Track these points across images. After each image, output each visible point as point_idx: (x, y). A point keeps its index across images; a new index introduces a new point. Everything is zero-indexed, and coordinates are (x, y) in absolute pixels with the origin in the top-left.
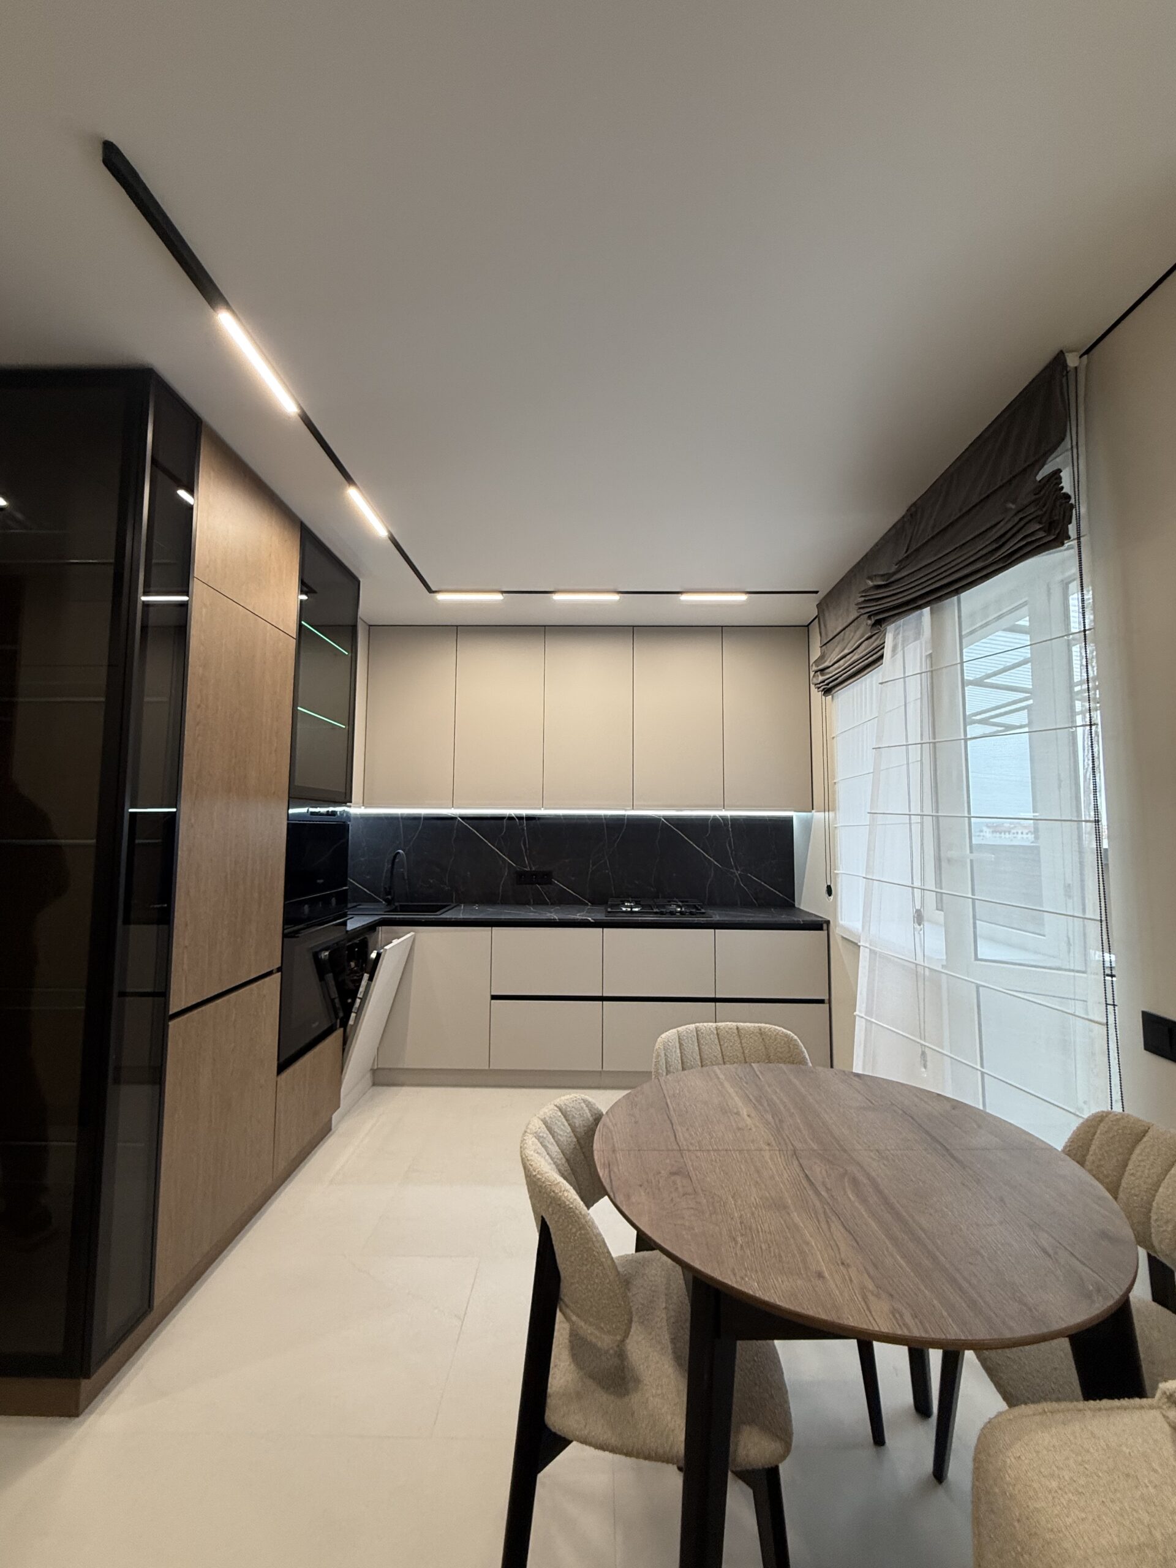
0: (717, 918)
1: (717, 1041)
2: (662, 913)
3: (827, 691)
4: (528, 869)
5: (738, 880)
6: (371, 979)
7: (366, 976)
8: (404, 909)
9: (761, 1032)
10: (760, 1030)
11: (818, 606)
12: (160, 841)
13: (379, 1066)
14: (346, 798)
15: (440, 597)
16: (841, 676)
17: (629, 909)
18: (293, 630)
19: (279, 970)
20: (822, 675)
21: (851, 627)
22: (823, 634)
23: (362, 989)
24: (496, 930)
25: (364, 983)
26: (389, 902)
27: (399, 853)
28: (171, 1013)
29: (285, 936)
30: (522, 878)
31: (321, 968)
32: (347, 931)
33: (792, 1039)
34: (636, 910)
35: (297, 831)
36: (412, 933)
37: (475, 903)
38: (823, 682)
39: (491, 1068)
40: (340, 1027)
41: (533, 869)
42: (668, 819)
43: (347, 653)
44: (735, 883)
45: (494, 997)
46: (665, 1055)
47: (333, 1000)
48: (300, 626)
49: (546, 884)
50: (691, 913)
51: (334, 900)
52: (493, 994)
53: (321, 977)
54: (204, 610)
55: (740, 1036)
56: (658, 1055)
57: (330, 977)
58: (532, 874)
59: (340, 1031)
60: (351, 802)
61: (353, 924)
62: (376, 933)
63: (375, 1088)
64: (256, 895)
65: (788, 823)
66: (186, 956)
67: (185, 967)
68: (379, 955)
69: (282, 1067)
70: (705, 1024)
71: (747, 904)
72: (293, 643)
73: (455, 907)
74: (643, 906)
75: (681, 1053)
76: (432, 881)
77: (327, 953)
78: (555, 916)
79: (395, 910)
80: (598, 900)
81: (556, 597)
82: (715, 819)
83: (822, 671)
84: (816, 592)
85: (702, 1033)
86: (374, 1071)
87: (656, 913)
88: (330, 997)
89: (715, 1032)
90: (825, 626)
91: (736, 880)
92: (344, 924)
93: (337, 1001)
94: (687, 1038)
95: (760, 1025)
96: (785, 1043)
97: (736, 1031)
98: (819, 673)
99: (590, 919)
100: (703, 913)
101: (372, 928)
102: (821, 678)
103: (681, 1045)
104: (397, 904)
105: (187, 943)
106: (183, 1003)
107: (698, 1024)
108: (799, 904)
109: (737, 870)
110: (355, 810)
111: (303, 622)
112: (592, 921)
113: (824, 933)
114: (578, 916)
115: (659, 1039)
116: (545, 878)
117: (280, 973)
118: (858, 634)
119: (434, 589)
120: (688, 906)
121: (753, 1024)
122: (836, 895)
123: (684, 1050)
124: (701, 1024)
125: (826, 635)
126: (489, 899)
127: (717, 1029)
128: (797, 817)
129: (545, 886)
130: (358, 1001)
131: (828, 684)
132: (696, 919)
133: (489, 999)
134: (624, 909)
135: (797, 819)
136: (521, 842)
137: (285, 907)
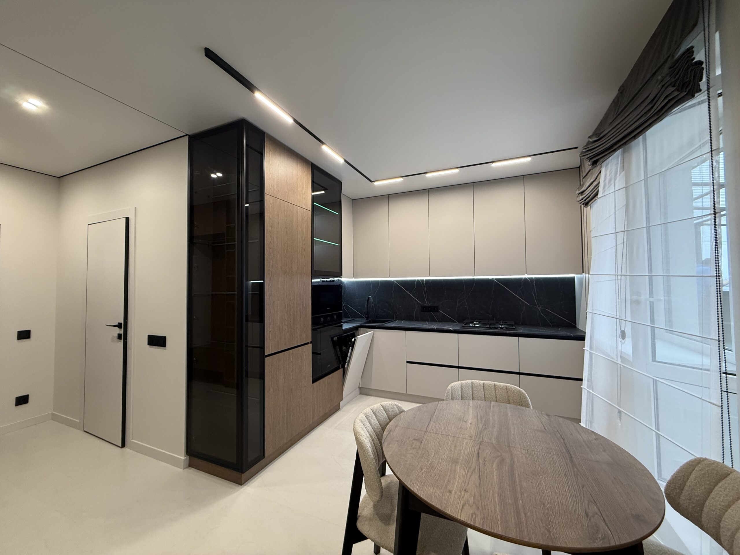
0: (521, 331)
1: (483, 390)
2: (490, 328)
3: (586, 204)
4: (427, 305)
5: (539, 312)
6: (352, 349)
7: (351, 348)
8: (374, 321)
9: (507, 388)
10: (506, 387)
11: (580, 155)
12: (258, 293)
13: (362, 386)
14: (340, 275)
15: (376, 183)
16: (590, 195)
17: (473, 325)
18: (310, 208)
19: (311, 342)
20: (582, 195)
22: (583, 171)
23: (349, 354)
24: (409, 333)
25: (350, 351)
26: (367, 318)
27: (369, 297)
29: (313, 330)
30: (425, 309)
31: (335, 344)
32: (343, 329)
33: (523, 394)
34: (478, 325)
35: (315, 288)
36: (372, 332)
37: (403, 320)
38: (582, 199)
40: (342, 368)
41: (429, 305)
42: (497, 280)
43: (338, 214)
44: (538, 314)
45: (408, 362)
46: (452, 392)
47: (339, 357)
48: (313, 206)
49: (435, 312)
50: (507, 328)
51: (335, 316)
53: (335, 348)
54: (270, 206)
55: (495, 389)
56: (448, 392)
57: (337, 347)
58: (429, 307)
59: (341, 370)
60: (342, 276)
61: (346, 326)
62: (358, 331)
63: (360, 395)
64: (299, 313)
65: (572, 280)
66: (270, 335)
67: (271, 339)
68: (355, 340)
69: (314, 381)
70: (477, 381)
71: (545, 325)
72: (310, 213)
73: (394, 321)
74: (482, 324)
75: (461, 393)
76: (384, 309)
78: (435, 327)
79: (369, 322)
80: (460, 320)
81: (428, 175)
82: (525, 280)
83: (582, 193)
84: (576, 148)
85: (475, 385)
86: (360, 388)
87: (487, 327)
88: (338, 355)
89: (482, 385)
91: (538, 312)
92: (341, 326)
93: (340, 357)
94: (466, 386)
95: (507, 384)
96: (518, 395)
97: (493, 386)
98: (580, 195)
99: (451, 329)
100: (514, 329)
101: (357, 328)
102: (581, 197)
103: (462, 389)
104: (370, 319)
105: (271, 330)
106: (270, 351)
107: (473, 381)
108: (579, 327)
109: (539, 307)
110: (344, 280)
111: (314, 203)
112: (452, 330)
114: (446, 328)
115: (450, 385)
116: (435, 309)
117: (311, 344)
119: (372, 180)
120: (508, 325)
121: (503, 384)
123: (463, 391)
124: (475, 381)
125: (585, 171)
126: (409, 318)
127: (483, 384)
128: (576, 277)
130: (348, 358)
131: (585, 200)
132: (508, 332)
133: (406, 362)
134: (471, 325)
135: (577, 277)
136: (423, 292)
137: (312, 318)
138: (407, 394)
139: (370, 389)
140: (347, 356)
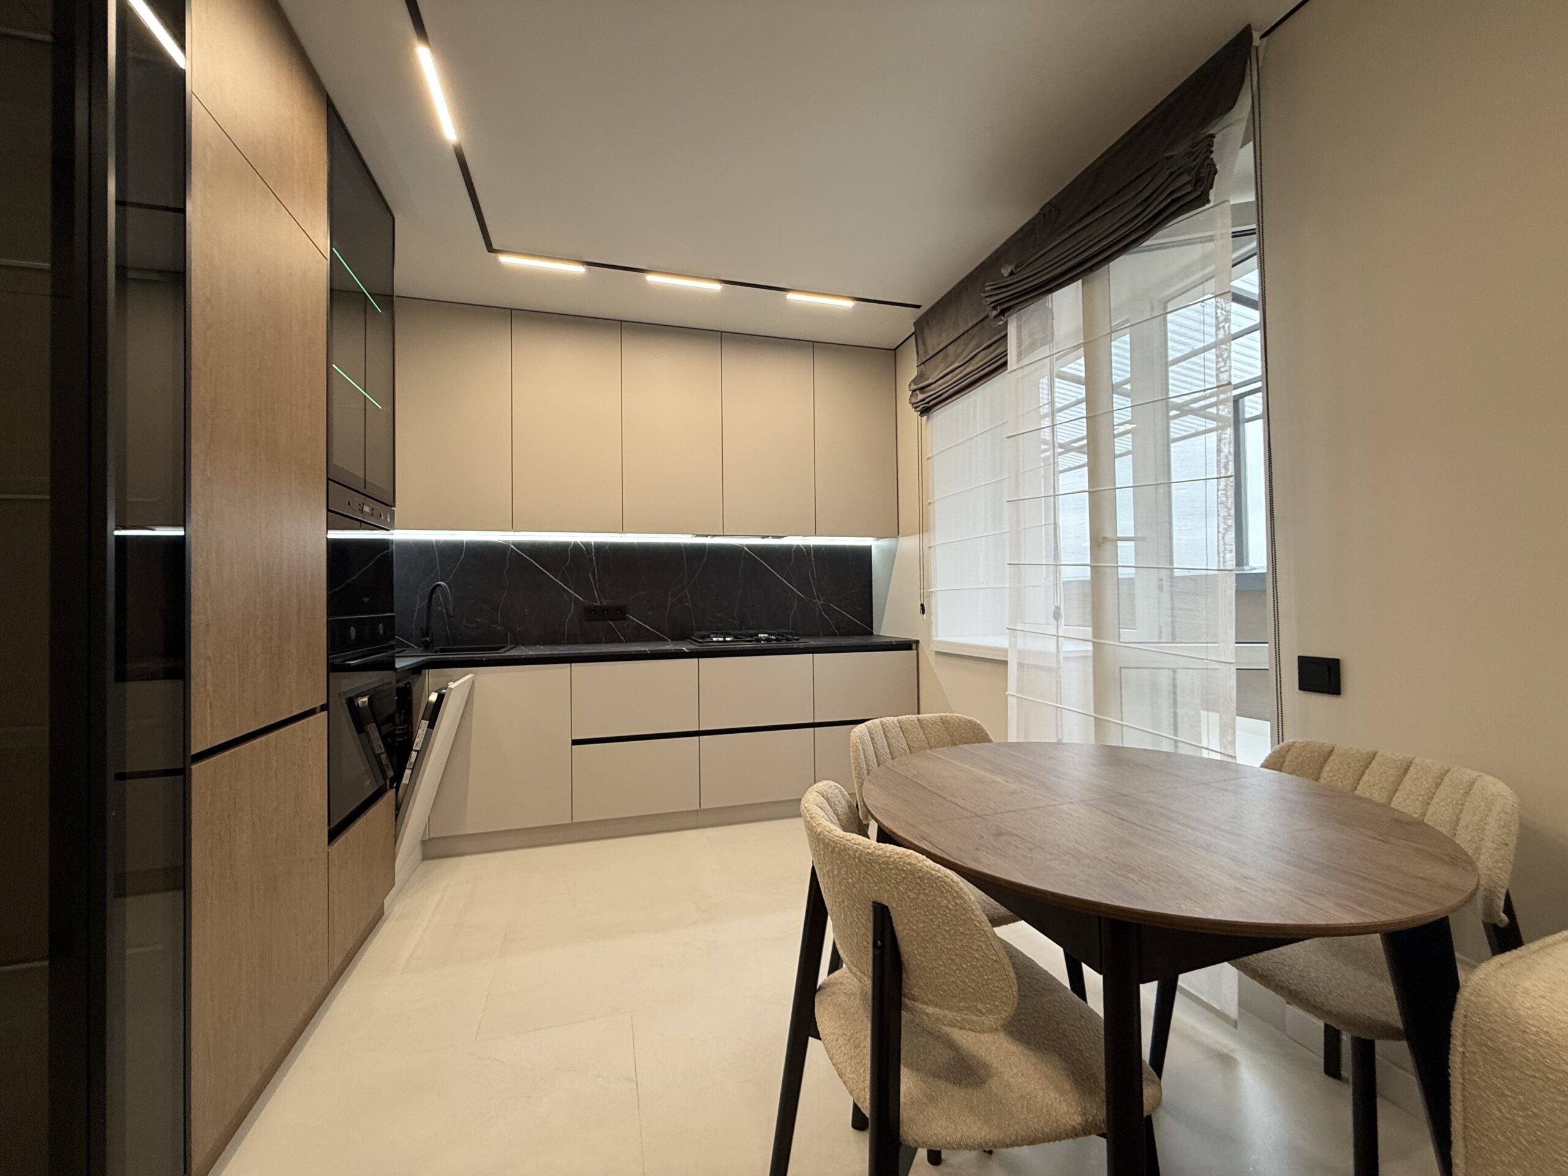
0: (813, 642)
1: (902, 734)
3: (926, 410)
4: (599, 604)
5: (820, 610)
6: (431, 726)
7: (423, 723)
9: (943, 721)
11: (917, 324)
13: (431, 837)
14: (390, 500)
15: (504, 259)
16: (946, 392)
17: (721, 639)
19: (325, 707)
20: (923, 393)
21: (961, 341)
22: (921, 352)
23: (418, 740)
24: (577, 667)
25: (421, 732)
26: (427, 646)
27: (439, 585)
28: (193, 753)
29: (328, 667)
30: (592, 613)
31: (359, 718)
32: (395, 670)
34: (728, 639)
36: (470, 675)
38: (924, 400)
39: (574, 821)
40: (391, 790)
41: (604, 604)
42: (751, 547)
43: (381, 312)
44: (817, 613)
45: (575, 742)
46: (863, 748)
47: (378, 757)
48: (331, 247)
49: (619, 620)
50: (787, 640)
51: (381, 627)
52: (573, 738)
55: (922, 727)
57: (372, 728)
58: (605, 609)
59: (389, 796)
61: (401, 661)
62: (422, 677)
63: (426, 862)
66: (209, 674)
68: (441, 697)
69: (334, 834)
70: (888, 718)
71: (830, 631)
74: (734, 636)
75: (874, 747)
76: (479, 620)
77: (365, 699)
80: (678, 635)
81: (651, 278)
82: (798, 549)
83: (922, 389)
84: (918, 307)
86: (424, 843)
87: (749, 641)
88: (373, 751)
89: (899, 725)
90: (924, 343)
91: (818, 609)
93: (384, 757)
94: (877, 732)
95: (939, 714)
98: (918, 392)
99: (684, 648)
102: (921, 396)
103: (872, 738)
104: (440, 644)
106: (207, 741)
107: (881, 719)
108: (878, 631)
109: (819, 599)
112: (687, 651)
113: (914, 652)
114: (670, 647)
116: (618, 613)
117: (326, 713)
118: (971, 346)
119: (495, 246)
121: (932, 715)
122: (930, 614)
123: (876, 743)
125: (926, 352)
126: (554, 637)
128: (876, 544)
129: (617, 622)
130: (414, 754)
131: (928, 403)
132: (794, 645)
133: (570, 742)
134: (715, 639)
135: (877, 546)
136: (588, 573)
137: (330, 625)
138: (573, 824)
139: (458, 836)
140: (411, 749)
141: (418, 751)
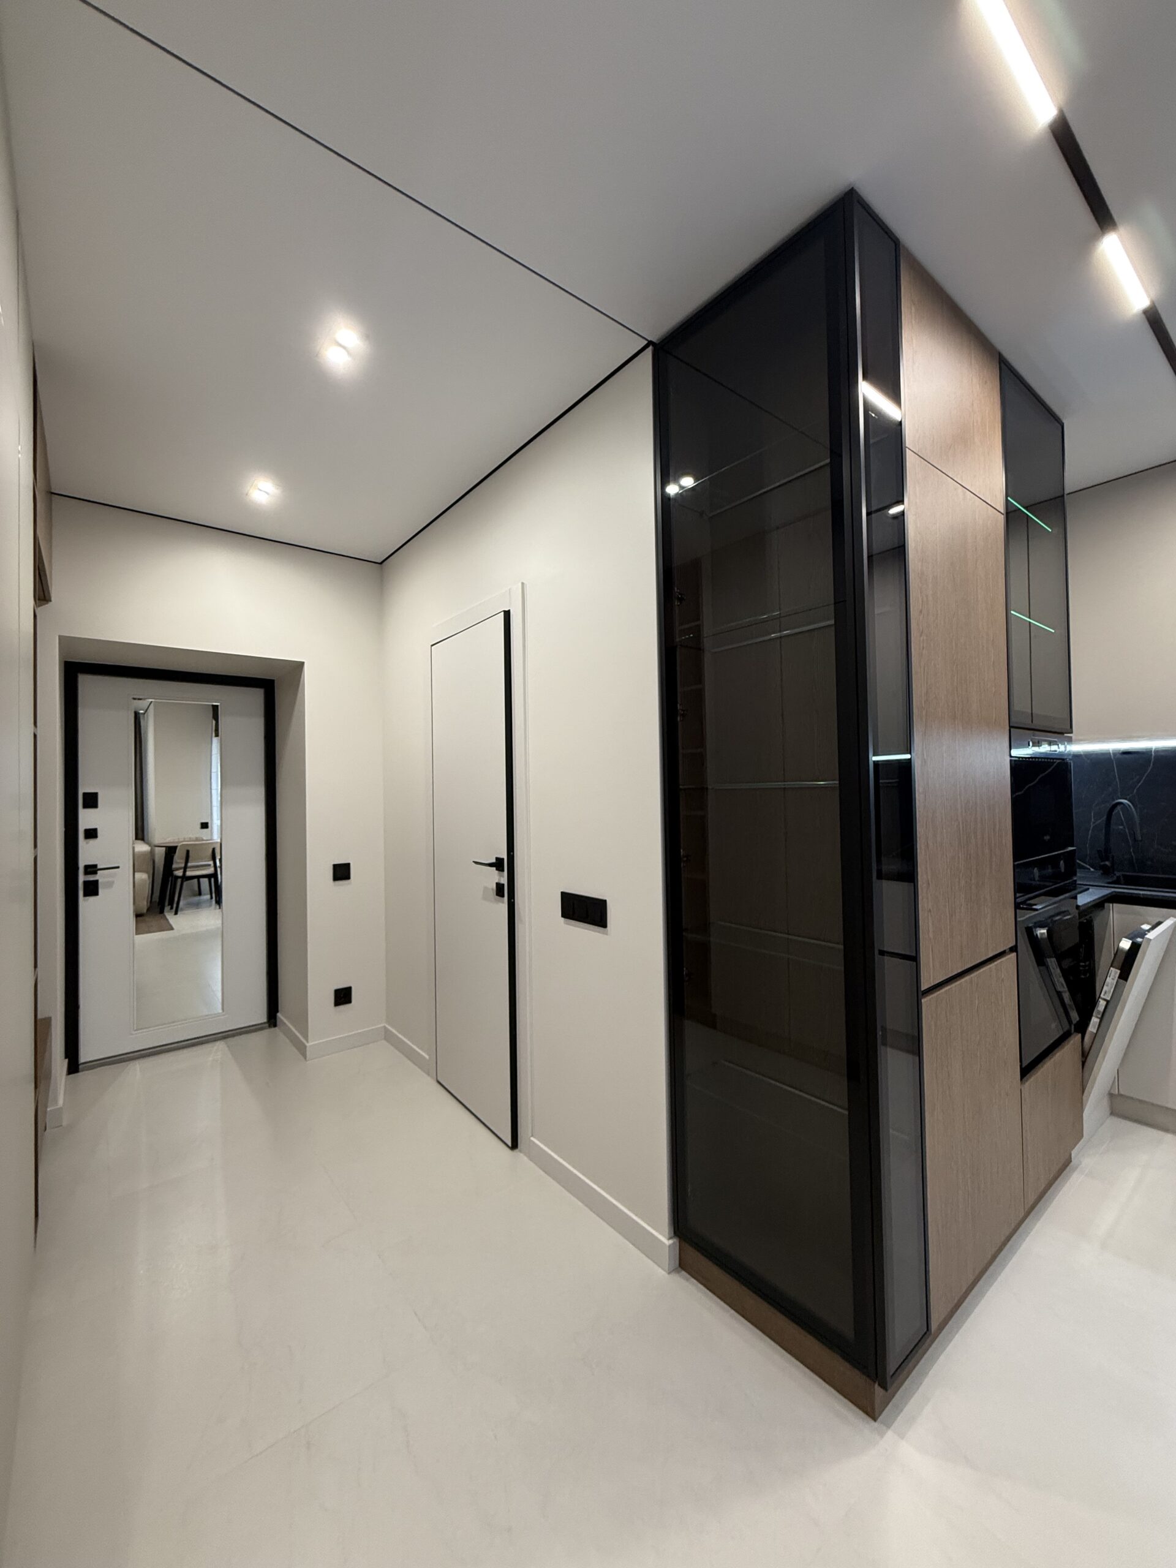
6: (1125, 975)
7: (1113, 972)
8: (1130, 881)
14: (1067, 733)
18: (1001, 509)
19: (1014, 949)
23: (1107, 989)
25: (1110, 982)
26: (1106, 871)
27: (1120, 803)
28: (922, 989)
32: (1078, 907)
36: (1173, 919)
40: (1077, 1032)
43: (1051, 530)
48: (1008, 504)
51: (1063, 863)
59: (1077, 1038)
60: (1072, 733)
61: (1083, 899)
63: (1114, 1119)
68: (1135, 948)
69: (1024, 1074)
72: (1001, 519)
77: (1044, 931)
79: (1118, 882)
86: (1112, 1098)
92: (1075, 898)
104: (1126, 874)
106: (933, 978)
111: (1010, 498)
117: (1015, 953)
130: (1103, 1003)
137: (1016, 869)
140: (1098, 997)
141: (1108, 1002)
